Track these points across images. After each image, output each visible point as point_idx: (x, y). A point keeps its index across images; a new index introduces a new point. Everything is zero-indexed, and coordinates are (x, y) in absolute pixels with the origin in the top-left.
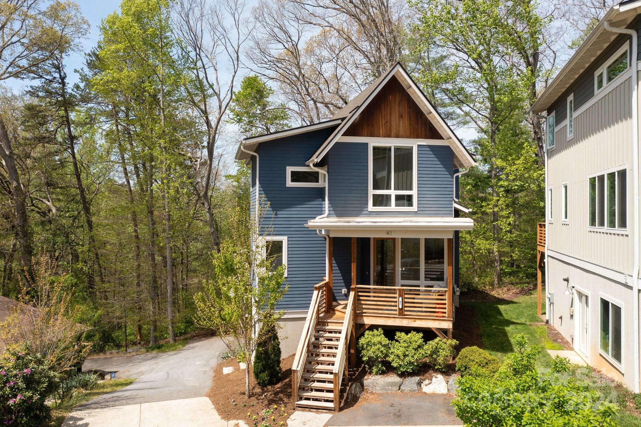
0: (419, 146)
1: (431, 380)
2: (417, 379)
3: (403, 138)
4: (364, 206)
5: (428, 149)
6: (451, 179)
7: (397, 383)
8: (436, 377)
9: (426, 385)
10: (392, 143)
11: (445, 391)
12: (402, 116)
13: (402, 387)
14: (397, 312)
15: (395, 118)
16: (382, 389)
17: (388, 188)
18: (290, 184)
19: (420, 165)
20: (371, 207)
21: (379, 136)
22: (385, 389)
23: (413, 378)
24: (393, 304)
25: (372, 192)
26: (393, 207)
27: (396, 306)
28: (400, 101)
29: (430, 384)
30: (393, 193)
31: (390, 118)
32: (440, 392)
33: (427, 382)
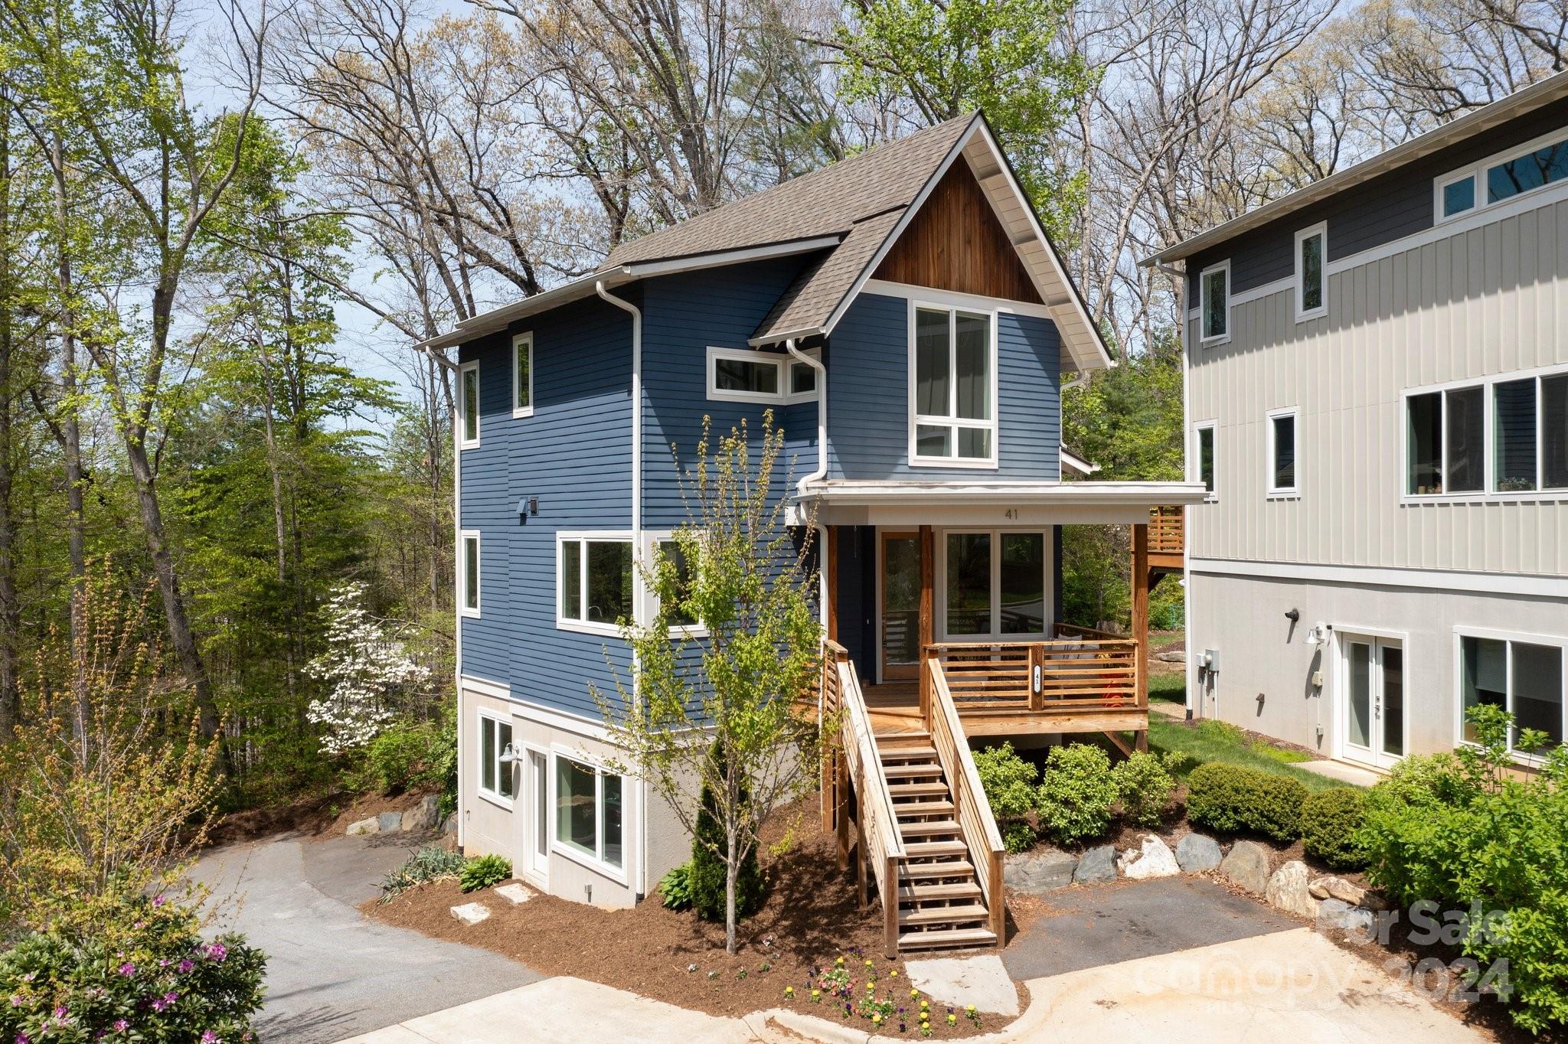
0: (1002, 316)
1: (1139, 848)
2: (1108, 850)
3: (971, 292)
4: (899, 452)
5: (1016, 324)
6: (1054, 397)
7: (1068, 865)
8: (1150, 841)
9: (1132, 862)
10: (952, 303)
11: (1175, 870)
12: (969, 242)
13: (1079, 874)
14: (1029, 703)
15: (957, 242)
16: (1040, 884)
17: (945, 412)
18: (714, 393)
19: (1005, 362)
20: (914, 457)
21: (926, 284)
22: (1045, 884)
23: (1101, 849)
24: (1017, 683)
25: (917, 419)
26: (954, 458)
27: (1025, 688)
28: (965, 206)
29: (1138, 858)
30: (953, 421)
31: (949, 241)
32: (1165, 873)
33: (1130, 854)
